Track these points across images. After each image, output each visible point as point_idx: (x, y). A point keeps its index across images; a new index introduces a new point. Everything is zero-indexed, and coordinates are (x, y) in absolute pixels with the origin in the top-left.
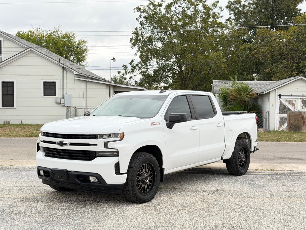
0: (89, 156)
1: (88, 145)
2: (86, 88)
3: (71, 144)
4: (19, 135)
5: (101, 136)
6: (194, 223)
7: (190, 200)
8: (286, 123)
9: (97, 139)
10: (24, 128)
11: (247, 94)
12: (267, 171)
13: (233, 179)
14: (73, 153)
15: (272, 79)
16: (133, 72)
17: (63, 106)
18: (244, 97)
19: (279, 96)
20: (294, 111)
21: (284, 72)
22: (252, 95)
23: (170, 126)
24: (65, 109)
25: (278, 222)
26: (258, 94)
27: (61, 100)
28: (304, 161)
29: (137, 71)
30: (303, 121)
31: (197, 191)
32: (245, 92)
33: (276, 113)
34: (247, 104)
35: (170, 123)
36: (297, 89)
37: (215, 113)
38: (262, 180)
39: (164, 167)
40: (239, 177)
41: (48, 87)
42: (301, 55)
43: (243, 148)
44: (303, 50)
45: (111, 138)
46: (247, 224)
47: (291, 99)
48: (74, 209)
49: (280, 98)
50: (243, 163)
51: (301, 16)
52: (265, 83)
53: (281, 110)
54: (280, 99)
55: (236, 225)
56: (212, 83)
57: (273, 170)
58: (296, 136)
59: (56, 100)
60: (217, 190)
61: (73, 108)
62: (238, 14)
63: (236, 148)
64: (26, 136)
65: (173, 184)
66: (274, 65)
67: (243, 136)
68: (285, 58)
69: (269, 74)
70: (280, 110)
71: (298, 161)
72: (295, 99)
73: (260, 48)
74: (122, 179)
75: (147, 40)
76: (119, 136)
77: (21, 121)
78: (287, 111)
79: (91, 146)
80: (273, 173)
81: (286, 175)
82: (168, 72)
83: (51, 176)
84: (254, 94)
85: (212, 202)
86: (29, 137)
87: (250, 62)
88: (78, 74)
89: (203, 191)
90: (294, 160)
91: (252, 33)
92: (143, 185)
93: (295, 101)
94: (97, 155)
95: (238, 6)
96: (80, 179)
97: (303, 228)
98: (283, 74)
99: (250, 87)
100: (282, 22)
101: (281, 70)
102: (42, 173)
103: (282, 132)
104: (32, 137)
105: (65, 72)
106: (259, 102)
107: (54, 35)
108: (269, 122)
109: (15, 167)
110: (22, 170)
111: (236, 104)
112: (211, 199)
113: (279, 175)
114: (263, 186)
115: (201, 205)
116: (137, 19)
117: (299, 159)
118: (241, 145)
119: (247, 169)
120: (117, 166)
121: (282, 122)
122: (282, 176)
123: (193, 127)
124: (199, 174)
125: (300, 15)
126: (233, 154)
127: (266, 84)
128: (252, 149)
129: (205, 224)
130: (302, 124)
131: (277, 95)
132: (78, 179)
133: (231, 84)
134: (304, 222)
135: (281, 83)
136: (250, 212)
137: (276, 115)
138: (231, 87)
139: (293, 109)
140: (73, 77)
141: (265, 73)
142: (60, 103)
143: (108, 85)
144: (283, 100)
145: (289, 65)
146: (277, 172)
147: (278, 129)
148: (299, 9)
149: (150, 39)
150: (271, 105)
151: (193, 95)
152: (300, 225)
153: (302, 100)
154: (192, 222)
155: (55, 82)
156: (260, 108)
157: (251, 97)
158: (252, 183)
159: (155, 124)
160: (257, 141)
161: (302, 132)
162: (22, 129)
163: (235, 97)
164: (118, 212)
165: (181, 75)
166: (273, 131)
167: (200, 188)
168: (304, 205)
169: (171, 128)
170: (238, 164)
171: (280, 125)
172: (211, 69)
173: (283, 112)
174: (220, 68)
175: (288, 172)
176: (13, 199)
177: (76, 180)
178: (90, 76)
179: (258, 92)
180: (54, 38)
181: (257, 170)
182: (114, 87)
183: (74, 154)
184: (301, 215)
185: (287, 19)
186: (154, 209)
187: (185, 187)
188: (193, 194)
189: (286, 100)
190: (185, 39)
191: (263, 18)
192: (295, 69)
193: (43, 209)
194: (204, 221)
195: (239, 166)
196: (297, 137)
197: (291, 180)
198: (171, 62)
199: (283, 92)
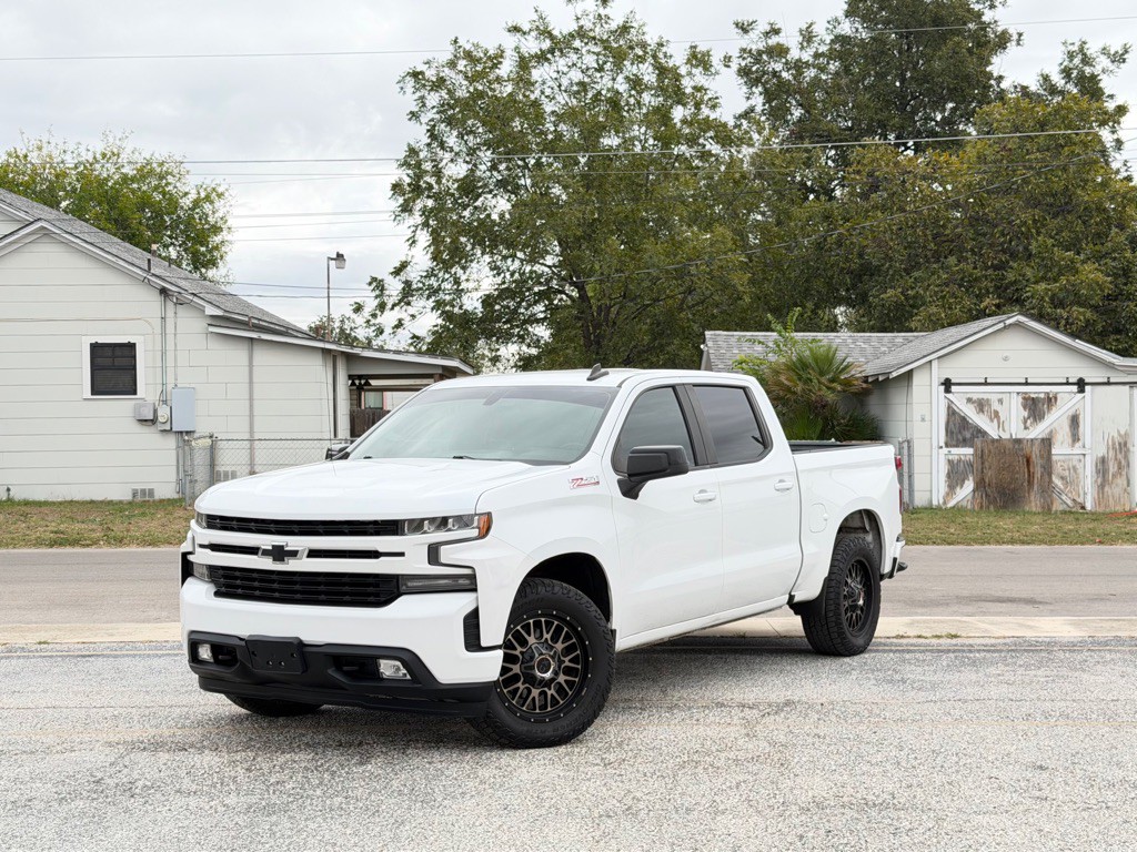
0: (377, 591)
1: (374, 554)
2: (251, 365)
3: (313, 553)
4: (13, 539)
5: (415, 524)
6: (744, 797)
7: (709, 733)
8: (971, 478)
9: (403, 534)
10: (25, 515)
11: (833, 380)
12: (935, 641)
13: (828, 667)
14: (319, 584)
15: (913, 325)
16: (408, 304)
17: (165, 431)
18: (820, 390)
19: (942, 384)
20: (996, 437)
21: (951, 301)
22: (847, 383)
23: (630, 489)
24: (171, 441)
25: (1012, 789)
26: (870, 380)
27: (155, 411)
28: (1051, 607)
29: (420, 304)
30: (1029, 471)
31: (723, 705)
32: (822, 373)
33: (935, 444)
34: (832, 416)
35: (632, 479)
36: (1006, 359)
37: (765, 443)
38: (926, 668)
39: (613, 628)
40: (847, 660)
41: (108, 362)
42: (1011, 241)
43: (859, 562)
44: (1018, 221)
45: (450, 530)
46: (915, 797)
47: (985, 396)
48: (334, 768)
49: (948, 391)
50: (859, 612)
51: (1002, 99)
52: (892, 341)
53: (952, 433)
54: (948, 395)
55: (881, 801)
56: (704, 342)
57: (956, 636)
58: (1006, 523)
59: (137, 409)
60: (788, 703)
61: (204, 437)
62: (777, 94)
63: (836, 563)
64: (39, 543)
65: (633, 688)
66: (916, 274)
67: (857, 524)
68: (951, 252)
69: (899, 306)
70: (947, 435)
71: (1029, 608)
72: (1000, 396)
73: (866, 217)
74: (486, 668)
75: (457, 189)
76: (475, 524)
77: (8, 490)
78: (973, 437)
79: (382, 559)
80: (956, 645)
81: (1001, 651)
82: (536, 302)
83: (241, 662)
84: (857, 379)
85: (782, 738)
86: (52, 546)
87: (832, 266)
88: (220, 313)
89: (744, 706)
90: (1015, 605)
91: (830, 162)
92: (533, 690)
93: (1001, 401)
94: (404, 587)
95: (778, 67)
96: (345, 668)
97: (1094, 802)
98: (950, 308)
99: (840, 355)
100: (936, 122)
101: (942, 292)
102: (205, 653)
103: (958, 509)
104: (61, 544)
105: (170, 306)
106: (874, 407)
107: (105, 170)
108: (910, 477)
109: (58, 647)
110: (89, 656)
111: (792, 415)
112: (776, 727)
113: (979, 651)
114: (934, 687)
115: (750, 746)
116: (414, 115)
117: (1031, 601)
118: (851, 553)
119: (872, 636)
120: (472, 622)
121: (955, 475)
122: (988, 655)
123: (701, 492)
124: (709, 654)
125: (1001, 95)
126: (828, 581)
127: (893, 345)
128: (887, 568)
129: (781, 801)
130: (1026, 484)
131: (936, 382)
132: (339, 669)
133: (771, 344)
134: (1092, 786)
135: (950, 341)
136: (915, 763)
137: (935, 451)
138: (772, 357)
139: (992, 431)
140: (200, 325)
141: (883, 306)
142: (153, 421)
143: (329, 351)
144: (958, 397)
145: (971, 275)
146: (971, 641)
147: (941, 502)
148: (995, 75)
149: (469, 187)
150: (917, 417)
151: (695, 385)
152: (1084, 794)
153: (1024, 398)
154: (737, 797)
155: (134, 344)
156: (876, 428)
157: (844, 391)
158: (897, 677)
159: (583, 482)
160: (901, 538)
161: (1027, 509)
162: (17, 517)
163: (788, 389)
164: (484, 773)
165: (583, 312)
166: (926, 509)
167: (729, 695)
168: (1081, 738)
169: (635, 497)
170: (844, 618)
171: (949, 486)
172: (690, 291)
173: (958, 440)
174: (726, 286)
175: (1008, 641)
176: (110, 744)
177: (331, 672)
178: (260, 320)
179: (871, 369)
180: (107, 180)
181: (902, 637)
182: (350, 358)
183: (322, 588)
184: (1081, 767)
185: (953, 110)
186: (598, 761)
187: (676, 694)
188: (713, 716)
189: (969, 400)
190: (596, 183)
191: (868, 107)
192: (991, 290)
193: (228, 772)
194: (777, 792)
195: (845, 624)
196: (1011, 526)
197: (1020, 666)
198: (545, 265)
199: (956, 369)
